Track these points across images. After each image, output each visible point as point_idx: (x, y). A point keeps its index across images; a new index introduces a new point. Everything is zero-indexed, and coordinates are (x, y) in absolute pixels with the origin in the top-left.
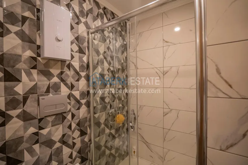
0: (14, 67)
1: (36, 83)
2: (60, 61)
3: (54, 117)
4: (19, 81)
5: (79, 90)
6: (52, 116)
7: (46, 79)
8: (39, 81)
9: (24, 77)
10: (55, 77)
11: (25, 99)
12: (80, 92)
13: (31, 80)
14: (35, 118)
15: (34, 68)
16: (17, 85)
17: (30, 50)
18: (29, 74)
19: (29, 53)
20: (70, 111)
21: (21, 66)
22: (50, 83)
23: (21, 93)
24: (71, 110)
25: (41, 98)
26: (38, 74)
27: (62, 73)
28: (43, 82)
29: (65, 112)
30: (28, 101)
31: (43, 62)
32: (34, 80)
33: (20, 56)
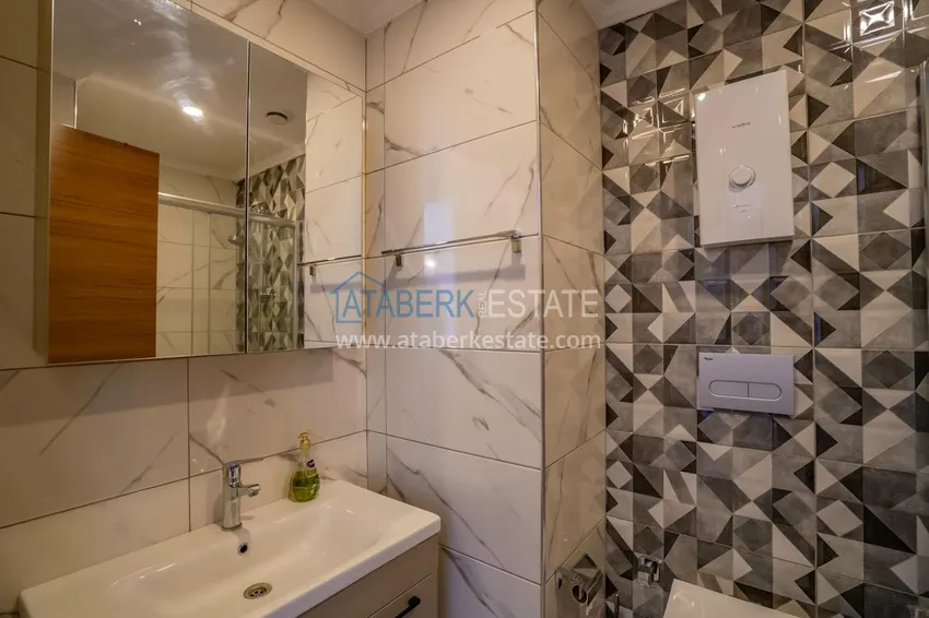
0: (648, 280)
1: (693, 317)
2: (767, 245)
3: (743, 419)
4: (657, 311)
5: (858, 347)
6: (737, 416)
7: (718, 304)
8: (701, 309)
9: (667, 303)
10: (750, 298)
11: (669, 352)
12: (864, 353)
13: (680, 309)
14: (688, 405)
15: (689, 276)
16: (653, 320)
17: (678, 236)
18: (677, 294)
19: (677, 243)
20: (808, 416)
21: (662, 276)
22: (730, 317)
23: (661, 338)
24: (816, 417)
25: (702, 355)
26: (698, 291)
27: (773, 282)
28: (713, 314)
29: (787, 417)
30: (675, 359)
31: (712, 258)
32: (689, 309)
33: (659, 254)
